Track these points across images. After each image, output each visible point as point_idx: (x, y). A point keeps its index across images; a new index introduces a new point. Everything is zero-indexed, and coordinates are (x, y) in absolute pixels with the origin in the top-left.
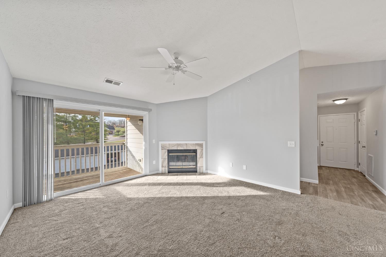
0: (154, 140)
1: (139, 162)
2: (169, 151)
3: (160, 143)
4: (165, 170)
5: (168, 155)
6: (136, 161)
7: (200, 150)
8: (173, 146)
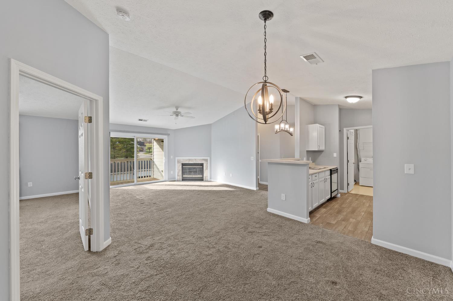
0: (171, 156)
1: (161, 172)
2: (183, 165)
3: (177, 158)
4: (180, 178)
5: (182, 167)
6: (160, 172)
7: (206, 164)
8: (185, 161)
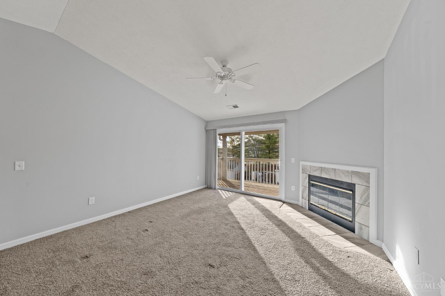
2: (310, 178)
5: (309, 183)
7: (363, 187)
8: (315, 171)
